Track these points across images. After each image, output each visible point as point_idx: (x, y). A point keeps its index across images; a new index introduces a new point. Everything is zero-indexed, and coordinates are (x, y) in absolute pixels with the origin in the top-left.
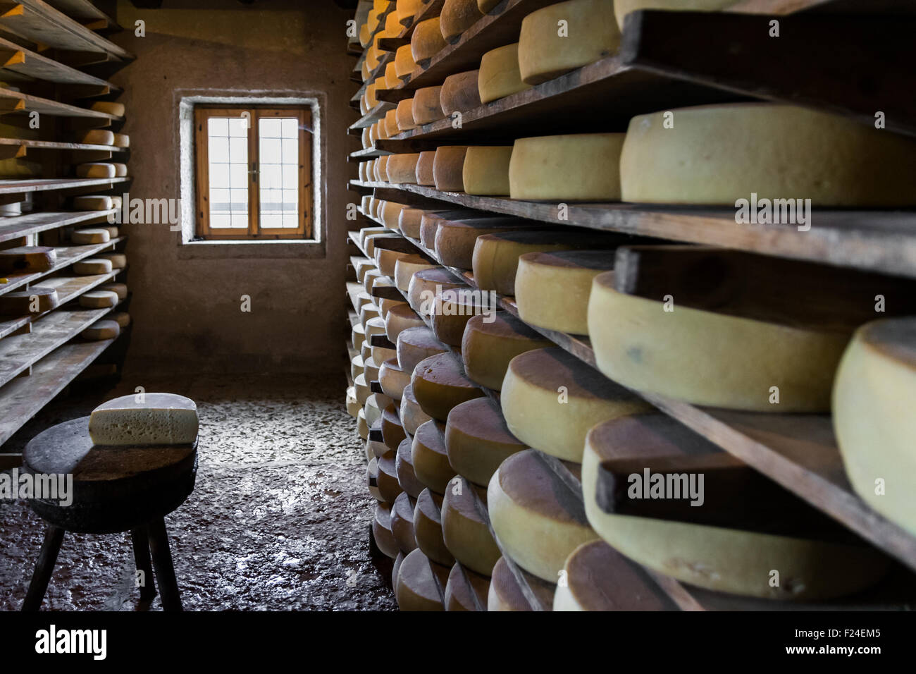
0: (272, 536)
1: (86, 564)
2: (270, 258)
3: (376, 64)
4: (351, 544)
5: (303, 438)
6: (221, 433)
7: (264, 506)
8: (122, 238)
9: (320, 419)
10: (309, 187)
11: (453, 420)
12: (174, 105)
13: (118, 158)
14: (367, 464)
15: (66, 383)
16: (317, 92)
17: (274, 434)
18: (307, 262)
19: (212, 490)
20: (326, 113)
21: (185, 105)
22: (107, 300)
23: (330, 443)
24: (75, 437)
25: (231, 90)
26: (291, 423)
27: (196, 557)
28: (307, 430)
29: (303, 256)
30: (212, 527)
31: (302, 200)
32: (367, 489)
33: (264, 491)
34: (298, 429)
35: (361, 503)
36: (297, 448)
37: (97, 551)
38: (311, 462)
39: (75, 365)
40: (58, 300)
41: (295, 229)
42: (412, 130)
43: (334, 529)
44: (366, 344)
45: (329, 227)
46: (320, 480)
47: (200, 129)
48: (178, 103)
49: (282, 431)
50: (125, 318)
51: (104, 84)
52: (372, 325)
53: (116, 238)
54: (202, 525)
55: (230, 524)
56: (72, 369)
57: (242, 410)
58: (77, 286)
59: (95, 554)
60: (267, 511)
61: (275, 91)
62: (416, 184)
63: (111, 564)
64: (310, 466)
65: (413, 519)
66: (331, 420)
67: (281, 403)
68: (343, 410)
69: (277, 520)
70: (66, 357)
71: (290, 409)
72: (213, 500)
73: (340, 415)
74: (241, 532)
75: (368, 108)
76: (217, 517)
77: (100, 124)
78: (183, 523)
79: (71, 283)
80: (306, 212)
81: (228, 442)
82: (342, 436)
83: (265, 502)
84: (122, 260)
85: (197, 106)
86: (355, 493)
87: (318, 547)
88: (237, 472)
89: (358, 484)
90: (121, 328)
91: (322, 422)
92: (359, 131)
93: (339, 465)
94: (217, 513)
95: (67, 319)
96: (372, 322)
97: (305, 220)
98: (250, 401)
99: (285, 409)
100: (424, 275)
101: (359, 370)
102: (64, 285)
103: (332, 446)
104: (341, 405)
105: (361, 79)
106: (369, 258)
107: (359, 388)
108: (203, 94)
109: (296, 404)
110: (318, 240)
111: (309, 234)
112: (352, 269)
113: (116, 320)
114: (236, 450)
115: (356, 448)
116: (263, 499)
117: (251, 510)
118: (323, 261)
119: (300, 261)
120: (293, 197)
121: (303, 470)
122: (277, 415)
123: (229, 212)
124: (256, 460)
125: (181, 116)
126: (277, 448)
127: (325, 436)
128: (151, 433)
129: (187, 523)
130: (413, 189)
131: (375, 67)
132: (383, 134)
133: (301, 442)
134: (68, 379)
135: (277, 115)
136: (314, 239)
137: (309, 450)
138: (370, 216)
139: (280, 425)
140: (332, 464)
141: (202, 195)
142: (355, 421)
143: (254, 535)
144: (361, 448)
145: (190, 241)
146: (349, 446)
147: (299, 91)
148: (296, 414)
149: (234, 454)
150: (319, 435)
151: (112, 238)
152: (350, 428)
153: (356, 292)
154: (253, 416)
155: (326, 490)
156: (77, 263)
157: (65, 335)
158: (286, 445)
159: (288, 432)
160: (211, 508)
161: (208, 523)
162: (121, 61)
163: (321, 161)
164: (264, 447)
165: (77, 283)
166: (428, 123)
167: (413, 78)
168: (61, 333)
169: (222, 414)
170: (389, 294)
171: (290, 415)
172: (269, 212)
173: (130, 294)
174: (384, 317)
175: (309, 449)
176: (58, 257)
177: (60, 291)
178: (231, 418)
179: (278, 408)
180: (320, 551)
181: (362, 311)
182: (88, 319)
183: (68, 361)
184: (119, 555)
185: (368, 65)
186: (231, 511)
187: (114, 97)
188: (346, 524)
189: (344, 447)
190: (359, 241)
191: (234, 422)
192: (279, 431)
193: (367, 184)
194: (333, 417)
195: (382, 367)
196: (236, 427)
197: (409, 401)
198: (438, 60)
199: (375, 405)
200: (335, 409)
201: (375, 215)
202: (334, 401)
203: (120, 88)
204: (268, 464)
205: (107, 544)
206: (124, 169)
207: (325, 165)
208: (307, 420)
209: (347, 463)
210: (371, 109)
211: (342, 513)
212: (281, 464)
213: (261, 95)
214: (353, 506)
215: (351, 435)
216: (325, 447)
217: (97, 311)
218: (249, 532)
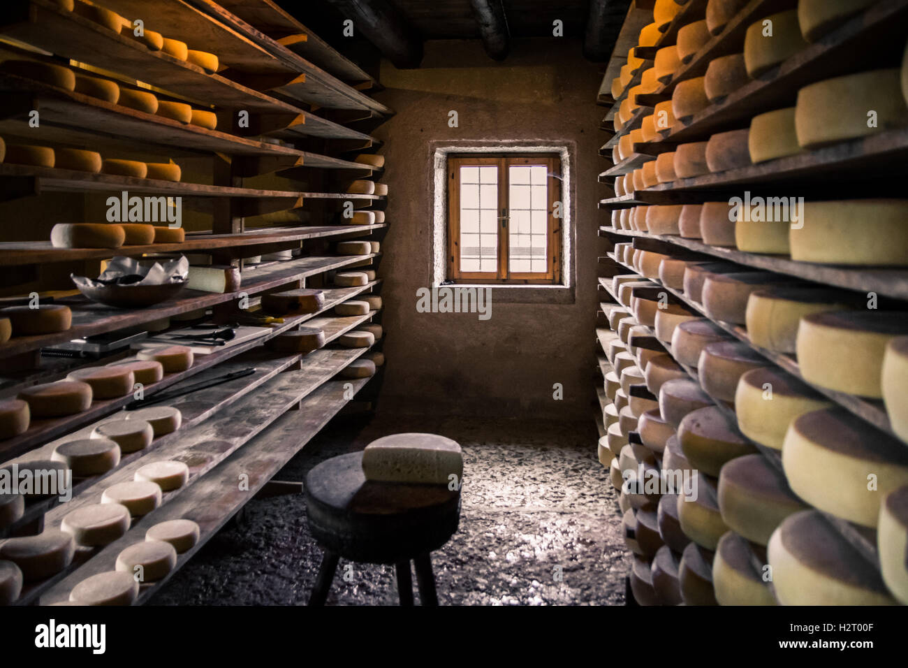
0: (526, 580)
1: (351, 592)
2: (520, 302)
3: (630, 116)
4: (607, 595)
5: (554, 485)
6: (471, 475)
7: (517, 551)
8: (379, 281)
9: (570, 467)
10: (558, 233)
11: (727, 476)
12: (429, 155)
13: (377, 205)
14: (621, 516)
15: (330, 418)
16: (567, 141)
17: (524, 479)
18: (556, 307)
19: (465, 531)
20: (575, 161)
21: (439, 155)
22: (365, 339)
23: (581, 492)
24: (348, 471)
25: (483, 140)
26: (541, 469)
27: (453, 595)
28: (558, 477)
29: (552, 301)
30: (467, 568)
31: (551, 245)
32: (622, 541)
33: (516, 535)
34: (548, 475)
35: (614, 554)
36: (548, 495)
37: (360, 580)
38: (562, 510)
39: (337, 401)
40: (325, 338)
41: (543, 273)
42: (672, 182)
43: (589, 579)
44: (620, 393)
45: (579, 273)
46: (572, 528)
47: (453, 177)
48: (433, 153)
49: (532, 477)
50: (380, 357)
51: (367, 138)
52: (629, 374)
53: (374, 280)
54: (457, 564)
55: (484, 565)
56: (334, 405)
57: (491, 454)
58: (339, 326)
59: (358, 582)
60: (521, 556)
61: (525, 140)
62: (678, 236)
63: (374, 594)
64: (562, 513)
65: (679, 573)
66: (581, 469)
67: (529, 449)
68: (593, 458)
69: (531, 565)
70: (328, 393)
71: (539, 455)
72: (467, 540)
73: (591, 464)
74: (496, 574)
75: (622, 158)
76: (471, 558)
77: (362, 175)
78: (439, 560)
79: (333, 323)
80: (555, 257)
81: (479, 485)
82: (593, 485)
83: (518, 546)
84: (378, 301)
85: (450, 156)
86: (609, 544)
87: (573, 596)
88: (489, 514)
89: (611, 535)
90: (376, 367)
91: (572, 470)
92: (611, 179)
93: (591, 515)
94: (471, 554)
95: (329, 357)
96: (628, 371)
97: (554, 266)
98: (499, 445)
99: (534, 455)
100: (689, 327)
101: (612, 419)
102: (329, 324)
103: (583, 494)
104: (591, 453)
105: (613, 128)
106: (624, 306)
107: (613, 439)
108: (456, 144)
109: (544, 450)
110: (567, 285)
111: (557, 279)
112: (603, 316)
113: (372, 360)
114: (487, 492)
115: (608, 499)
116: (516, 543)
117: (504, 553)
118: (573, 306)
119: (550, 306)
120: (541, 242)
121: (555, 517)
122: (526, 460)
123: (478, 257)
124: (507, 504)
125: (436, 166)
126: (528, 494)
127: (576, 485)
128: (419, 472)
129: (443, 561)
130: (676, 241)
131: (629, 119)
132: (640, 183)
133: (552, 488)
134: (331, 414)
135: (526, 163)
136: (563, 285)
137: (561, 497)
138: (625, 264)
139: (530, 471)
140: (584, 513)
141: (453, 240)
142: (607, 471)
143: (508, 578)
144: (612, 499)
145: (441, 284)
146: (601, 496)
147: (549, 140)
148: (546, 460)
149: (486, 497)
150: (569, 483)
151: (370, 281)
152: (601, 478)
153: (608, 340)
154: (503, 459)
155: (578, 539)
156: (341, 305)
157: (329, 372)
158: (537, 492)
159: (538, 478)
160: (465, 549)
161: (462, 563)
162: (383, 117)
163: (571, 207)
164: (514, 492)
165: (338, 323)
166: (691, 178)
167: (672, 133)
168: (325, 371)
169: (472, 456)
170: (648, 344)
171: (539, 461)
172: (517, 257)
173: (384, 334)
174: (644, 367)
175: (559, 497)
176: (325, 299)
177: (326, 331)
178: (481, 461)
179: (527, 453)
180: (575, 599)
181: (616, 360)
182: (348, 358)
183: (331, 397)
184: (380, 586)
185: (621, 117)
186: (484, 552)
187: (375, 150)
188: (600, 574)
189: (596, 496)
190: (611, 288)
191: (484, 465)
192: (529, 477)
193: (620, 232)
194: (583, 465)
195: (642, 419)
196: (486, 470)
197: (673, 454)
198: (702, 118)
199: (632, 455)
200: (585, 457)
201: (630, 263)
202: (584, 450)
203: (381, 141)
204: (520, 509)
205: (369, 574)
206: (382, 216)
207: (574, 212)
208: (557, 467)
209: (599, 513)
210: (625, 159)
211: (595, 563)
212: (532, 510)
213: (512, 145)
214: (606, 557)
215: (603, 485)
216: (576, 495)
217: (356, 350)
218: (503, 575)
